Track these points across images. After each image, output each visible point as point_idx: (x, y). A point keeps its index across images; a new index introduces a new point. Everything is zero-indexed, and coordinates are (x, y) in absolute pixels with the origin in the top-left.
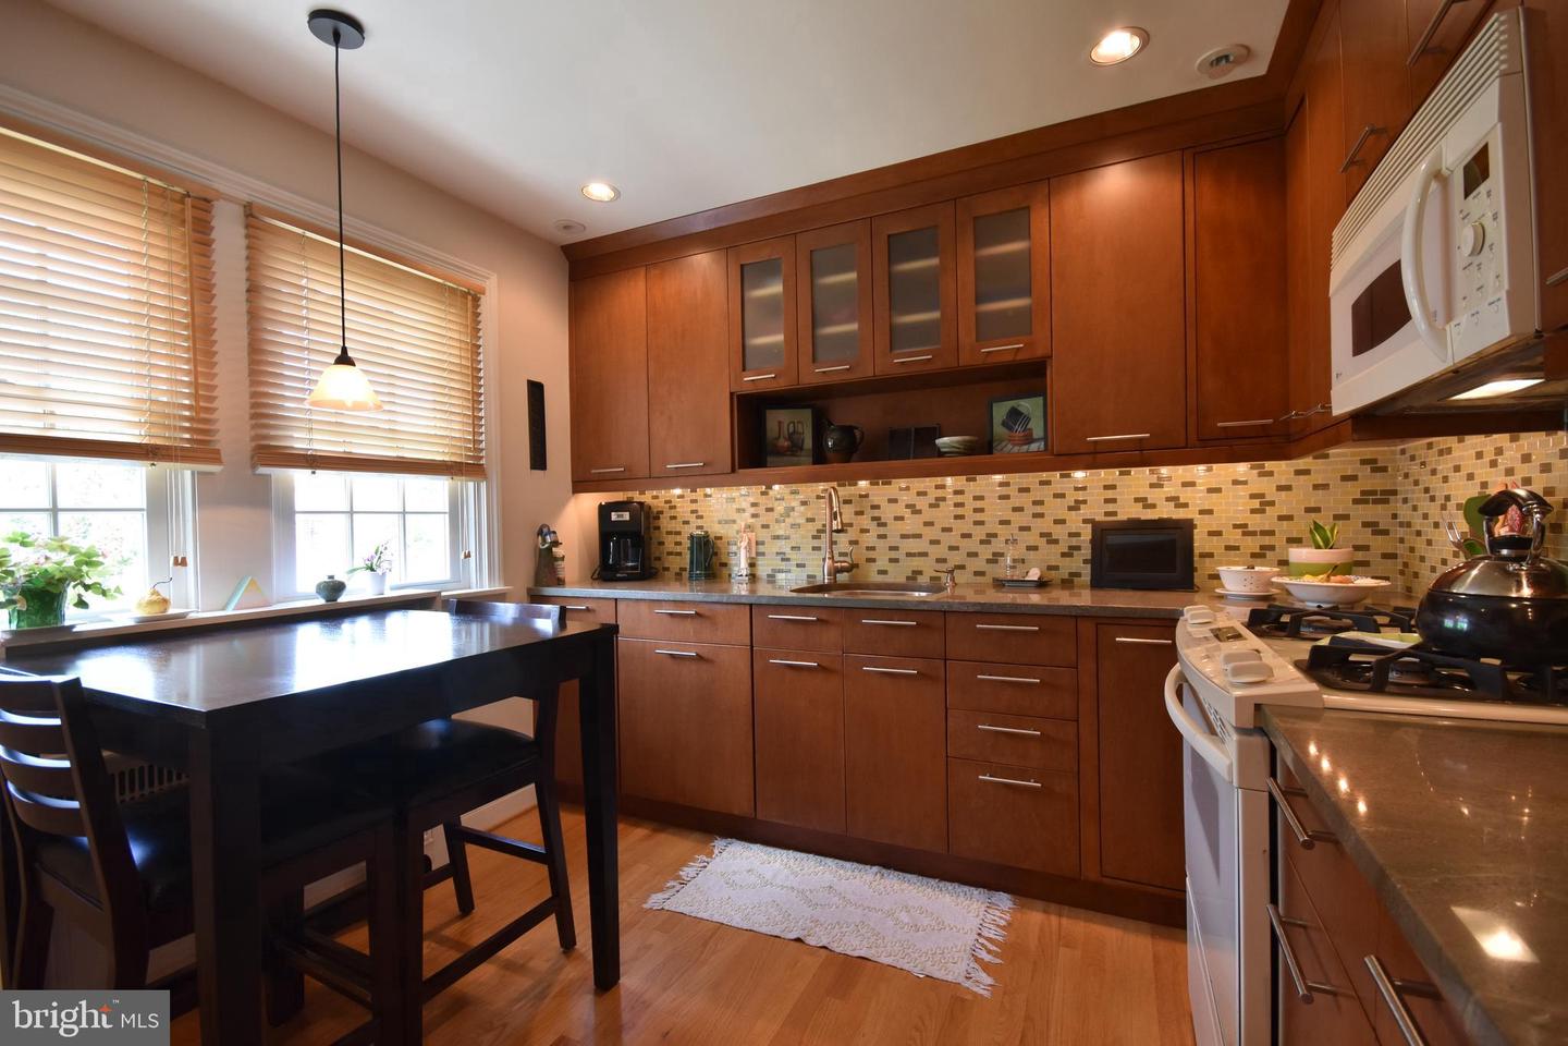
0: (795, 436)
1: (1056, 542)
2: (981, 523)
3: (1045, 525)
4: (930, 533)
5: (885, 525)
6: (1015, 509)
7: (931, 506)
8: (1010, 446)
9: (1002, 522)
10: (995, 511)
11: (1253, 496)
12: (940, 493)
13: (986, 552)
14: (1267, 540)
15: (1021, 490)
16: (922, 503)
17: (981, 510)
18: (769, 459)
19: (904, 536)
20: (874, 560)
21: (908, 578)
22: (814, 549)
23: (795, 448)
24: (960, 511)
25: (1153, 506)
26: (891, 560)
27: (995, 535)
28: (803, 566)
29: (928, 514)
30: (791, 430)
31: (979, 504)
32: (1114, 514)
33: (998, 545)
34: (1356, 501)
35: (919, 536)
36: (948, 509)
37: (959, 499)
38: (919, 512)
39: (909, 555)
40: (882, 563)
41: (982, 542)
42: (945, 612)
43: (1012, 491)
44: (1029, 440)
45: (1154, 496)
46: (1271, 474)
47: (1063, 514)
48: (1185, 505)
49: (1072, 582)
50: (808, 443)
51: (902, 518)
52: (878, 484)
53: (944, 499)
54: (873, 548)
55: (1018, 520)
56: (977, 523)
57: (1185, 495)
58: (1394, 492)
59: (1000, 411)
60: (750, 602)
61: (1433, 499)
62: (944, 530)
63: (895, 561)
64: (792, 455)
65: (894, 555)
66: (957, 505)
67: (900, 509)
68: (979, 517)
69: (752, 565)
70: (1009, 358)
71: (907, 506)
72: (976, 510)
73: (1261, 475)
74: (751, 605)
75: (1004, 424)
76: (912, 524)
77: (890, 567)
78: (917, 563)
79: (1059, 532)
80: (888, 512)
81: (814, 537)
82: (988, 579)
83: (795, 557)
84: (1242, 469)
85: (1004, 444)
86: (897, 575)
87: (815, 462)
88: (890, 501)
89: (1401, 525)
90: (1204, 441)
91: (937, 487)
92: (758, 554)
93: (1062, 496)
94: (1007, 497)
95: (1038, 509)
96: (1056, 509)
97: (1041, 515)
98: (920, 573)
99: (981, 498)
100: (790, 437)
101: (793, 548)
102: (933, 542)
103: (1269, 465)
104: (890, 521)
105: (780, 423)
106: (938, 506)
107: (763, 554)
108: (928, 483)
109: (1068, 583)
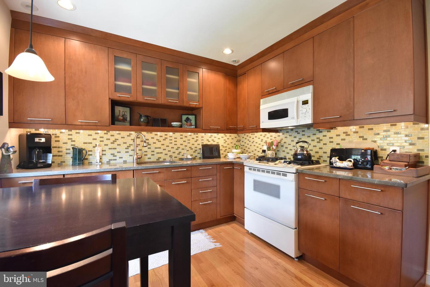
0: (124, 116)
1: (192, 149)
2: (176, 145)
3: (190, 145)
4: (163, 147)
5: (150, 145)
6: (184, 141)
7: (164, 140)
8: (186, 126)
9: (181, 144)
10: (180, 142)
11: (224, 140)
12: (166, 137)
13: (177, 152)
14: (226, 148)
15: (185, 137)
16: (161, 139)
17: (176, 141)
18: (116, 123)
19: (156, 148)
20: (146, 155)
21: (157, 160)
22: (126, 152)
23: (124, 120)
24: (171, 141)
25: (210, 141)
26: (152, 155)
27: (179, 148)
28: (122, 158)
29: (163, 142)
30: (123, 114)
31: (176, 140)
32: (203, 143)
33: (180, 150)
34: (237, 142)
35: (160, 148)
36: (168, 141)
37: (171, 138)
38: (160, 141)
39: (157, 153)
40: (149, 155)
41: (176, 149)
42: (191, 166)
43: (183, 137)
44: (191, 125)
45: (210, 139)
46: (226, 136)
47: (194, 143)
48: (215, 141)
49: (195, 158)
50: (128, 119)
51: (155, 143)
52: (148, 133)
53: (167, 138)
54: (147, 152)
55: (185, 144)
56: (175, 145)
57: (215, 139)
58: (240, 140)
59: (184, 117)
60: (133, 169)
61: (250, 141)
62: (167, 146)
63: (153, 155)
64: (123, 122)
65: (153, 153)
66: (170, 140)
67: (155, 141)
68: (176, 143)
69: (101, 158)
70: (194, 106)
71: (157, 140)
72: (175, 141)
73: (225, 136)
74: (133, 170)
75: (185, 121)
76: (158, 145)
77: (152, 157)
78: (160, 155)
79: (193, 147)
80: (151, 141)
81: (126, 148)
82: (177, 159)
83: (119, 155)
84: (222, 135)
85: (185, 126)
86: (154, 159)
87: (130, 125)
88: (152, 138)
89: (242, 145)
90: (227, 129)
91: (165, 135)
92: (103, 155)
93: (194, 138)
94: (182, 138)
95: (189, 141)
96: (192, 141)
97: (189, 143)
98: (160, 158)
99: (176, 138)
100: (123, 116)
101: (118, 152)
102: (164, 150)
103: (227, 134)
104: (152, 144)
105: (119, 111)
106: (165, 140)
107: (105, 154)
108: (163, 134)
109: (194, 159)
